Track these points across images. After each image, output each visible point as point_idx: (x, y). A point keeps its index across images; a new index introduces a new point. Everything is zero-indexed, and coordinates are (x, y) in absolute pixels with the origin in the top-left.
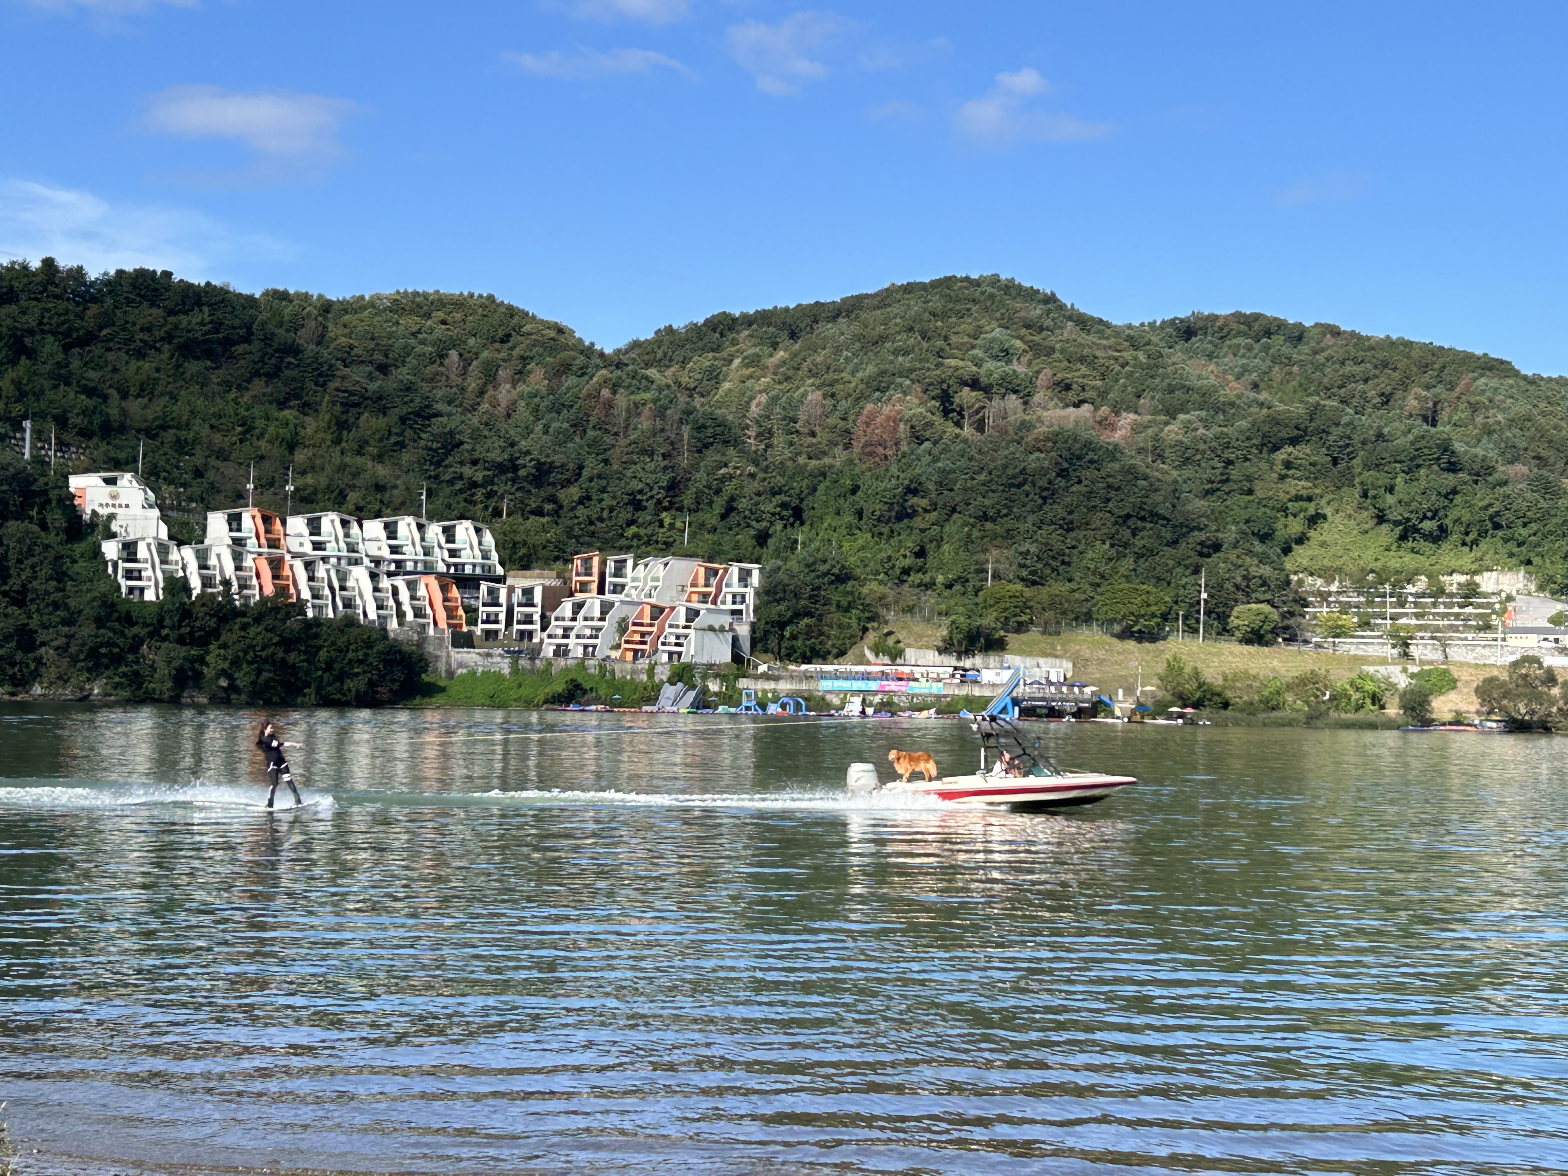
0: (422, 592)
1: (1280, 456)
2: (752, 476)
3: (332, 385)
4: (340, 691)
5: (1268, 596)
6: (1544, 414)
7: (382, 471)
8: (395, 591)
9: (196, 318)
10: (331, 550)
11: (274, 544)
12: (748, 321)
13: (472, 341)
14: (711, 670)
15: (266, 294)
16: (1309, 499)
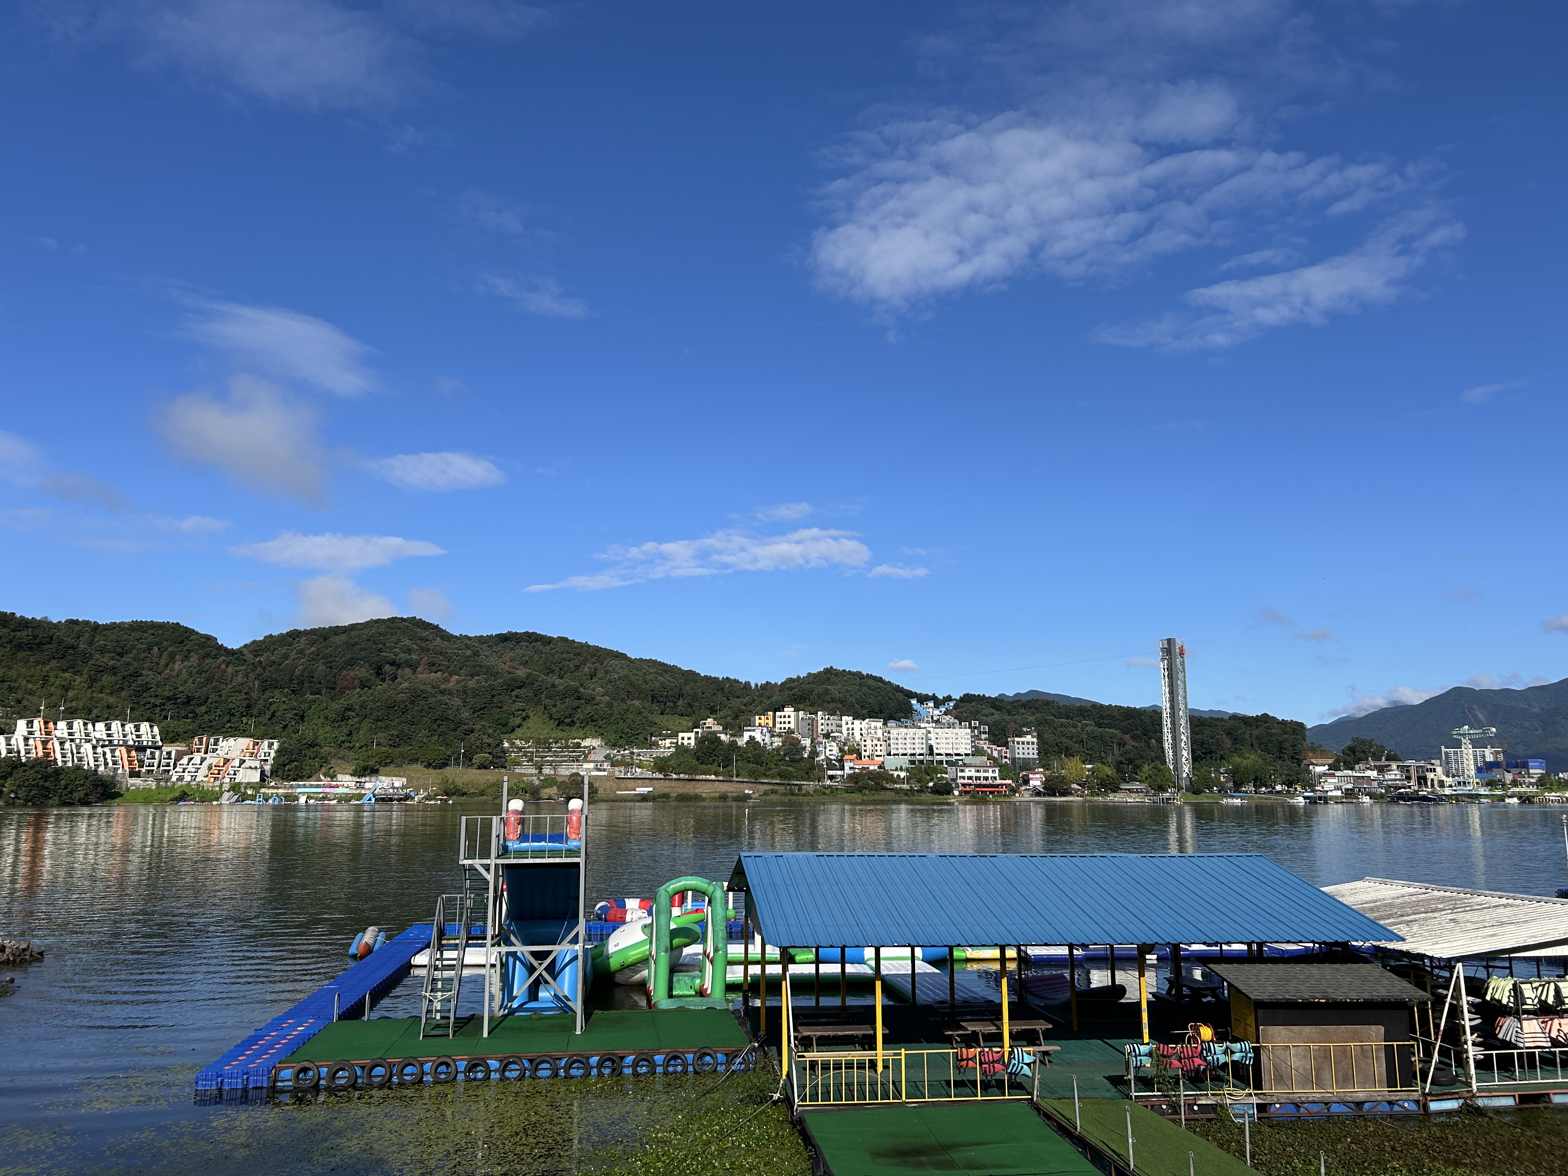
0: (117, 753)
1: (514, 693)
2: (284, 702)
3: (90, 663)
4: (71, 798)
5: (490, 751)
6: (634, 674)
7: (111, 700)
8: (104, 754)
9: (25, 633)
10: (77, 735)
11: (48, 733)
12: (306, 633)
13: (165, 643)
14: (249, 785)
15: (67, 621)
16: (524, 710)
